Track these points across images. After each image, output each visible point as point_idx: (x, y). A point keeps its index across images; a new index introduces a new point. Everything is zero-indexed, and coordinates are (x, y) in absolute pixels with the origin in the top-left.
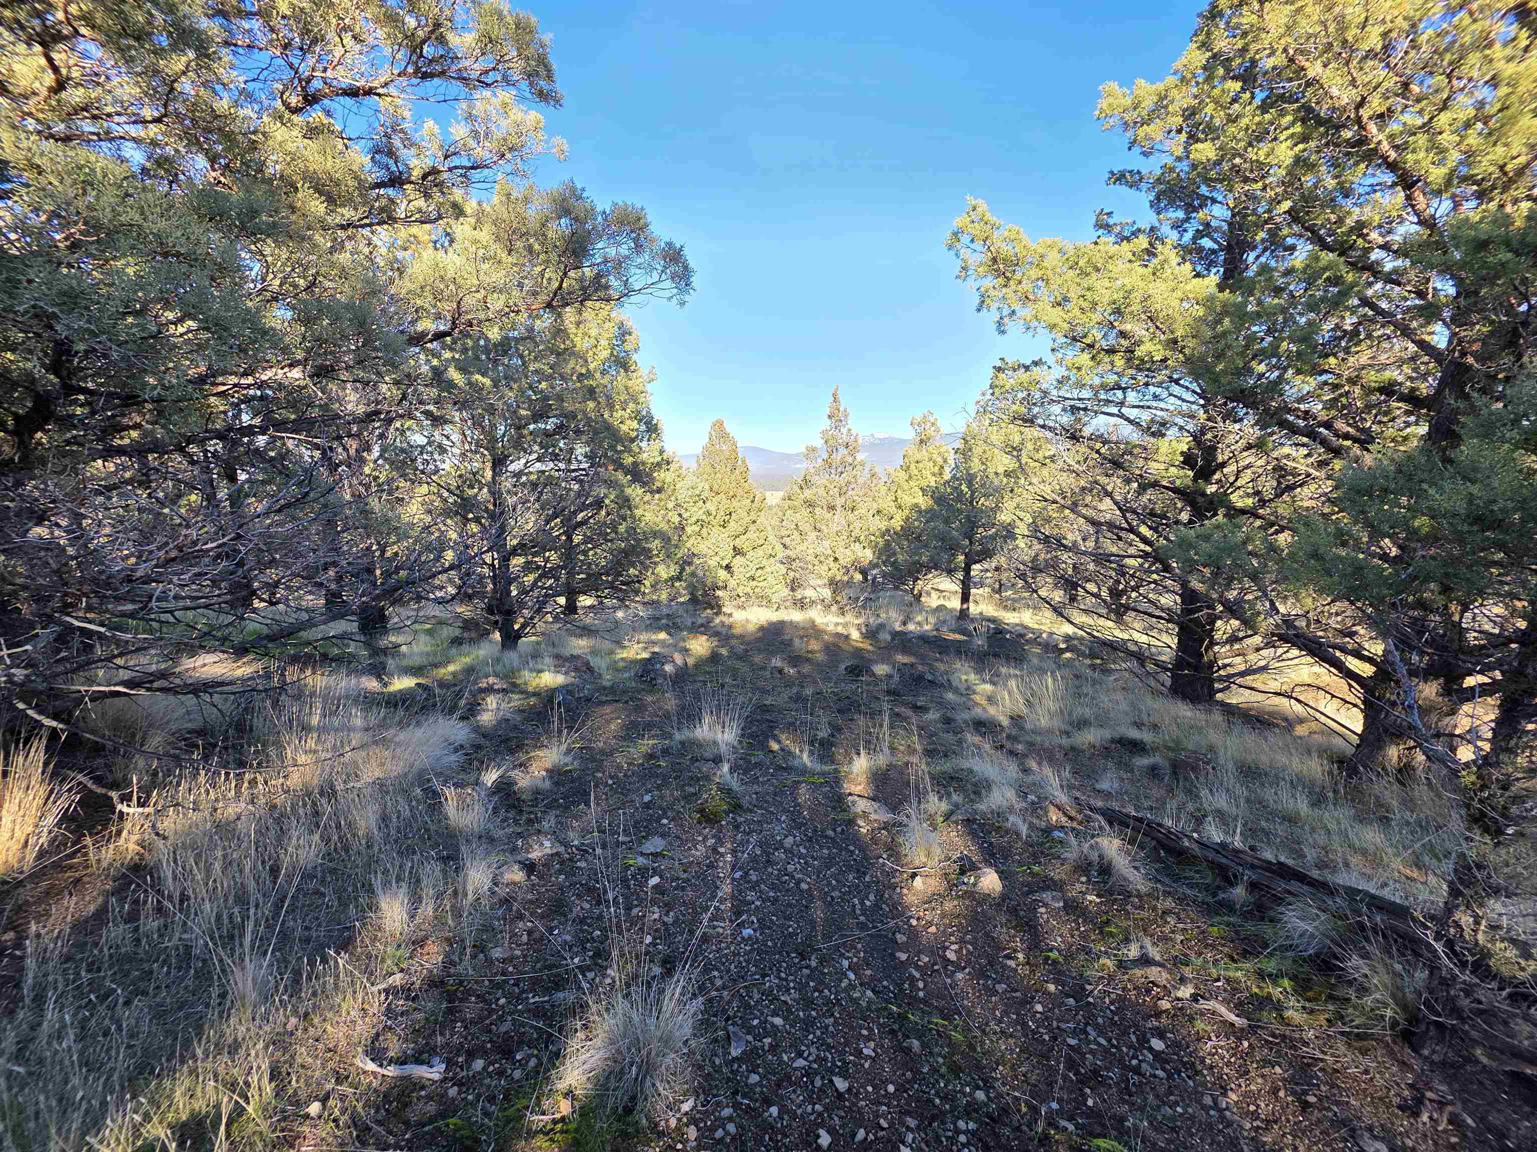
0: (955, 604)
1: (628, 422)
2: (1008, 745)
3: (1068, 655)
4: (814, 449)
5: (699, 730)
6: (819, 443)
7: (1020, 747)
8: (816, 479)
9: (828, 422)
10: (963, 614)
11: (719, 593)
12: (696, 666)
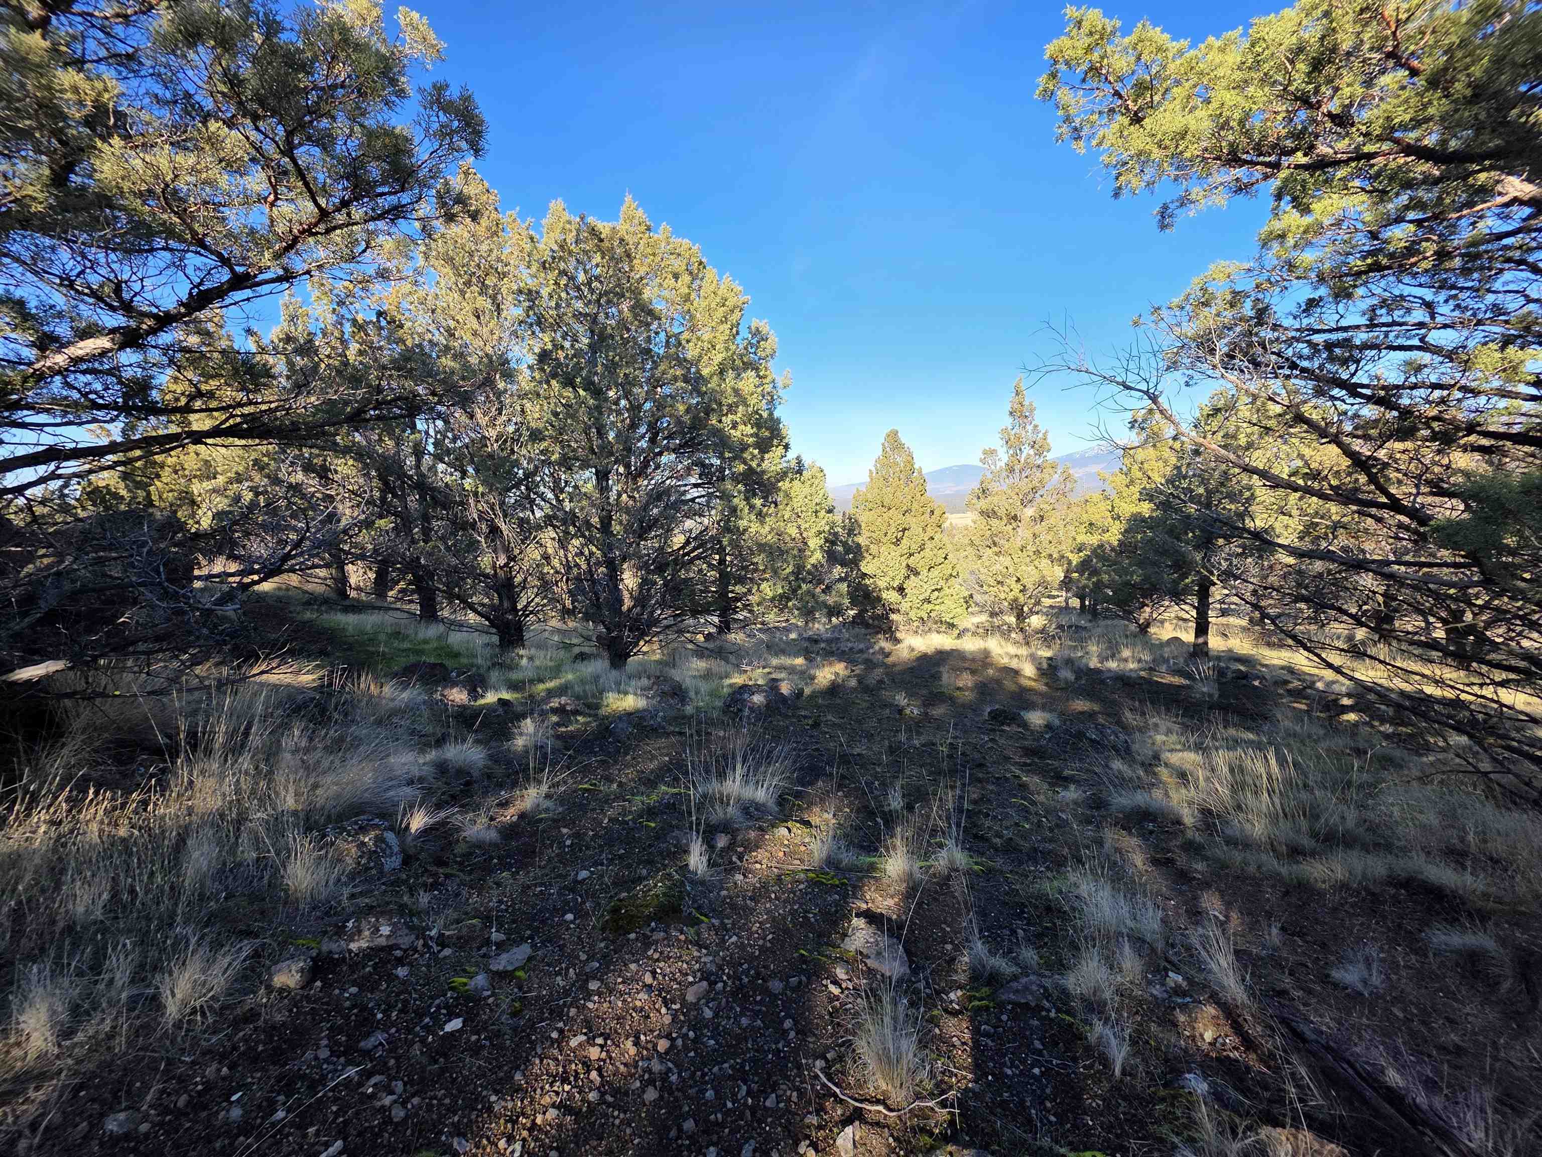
0: (1188, 637)
1: (741, 427)
2: (1181, 860)
3: (1352, 717)
4: (993, 452)
5: (729, 783)
6: (997, 444)
7: (1200, 866)
8: (994, 487)
9: (1011, 420)
10: (1199, 651)
11: (893, 617)
12: (814, 696)
